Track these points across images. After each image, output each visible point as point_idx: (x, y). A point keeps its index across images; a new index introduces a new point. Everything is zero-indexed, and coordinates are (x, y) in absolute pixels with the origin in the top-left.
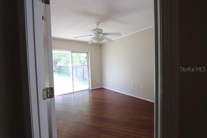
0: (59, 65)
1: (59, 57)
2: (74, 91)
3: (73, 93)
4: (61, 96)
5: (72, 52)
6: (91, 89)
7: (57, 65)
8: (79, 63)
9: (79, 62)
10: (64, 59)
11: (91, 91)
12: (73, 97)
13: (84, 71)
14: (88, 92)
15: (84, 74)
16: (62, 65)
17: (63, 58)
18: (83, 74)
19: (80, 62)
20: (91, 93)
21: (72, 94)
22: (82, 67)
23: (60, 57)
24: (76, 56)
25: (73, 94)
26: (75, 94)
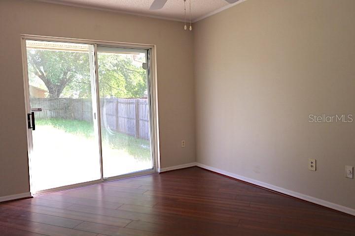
0: (68, 96)
1: (65, 74)
2: (106, 176)
3: (103, 181)
4: (59, 193)
5: (98, 45)
6: (159, 171)
7: (61, 95)
8: (126, 91)
9: (124, 89)
10: (81, 77)
11: (159, 177)
12: (100, 197)
13: (141, 114)
14: (149, 179)
15: (141, 122)
16: (76, 97)
17: (79, 77)
18: (137, 122)
19: (129, 87)
20: (160, 185)
21: (99, 187)
22: (134, 101)
23: (69, 73)
24: (116, 68)
25: (102, 186)
26: (107, 185)
